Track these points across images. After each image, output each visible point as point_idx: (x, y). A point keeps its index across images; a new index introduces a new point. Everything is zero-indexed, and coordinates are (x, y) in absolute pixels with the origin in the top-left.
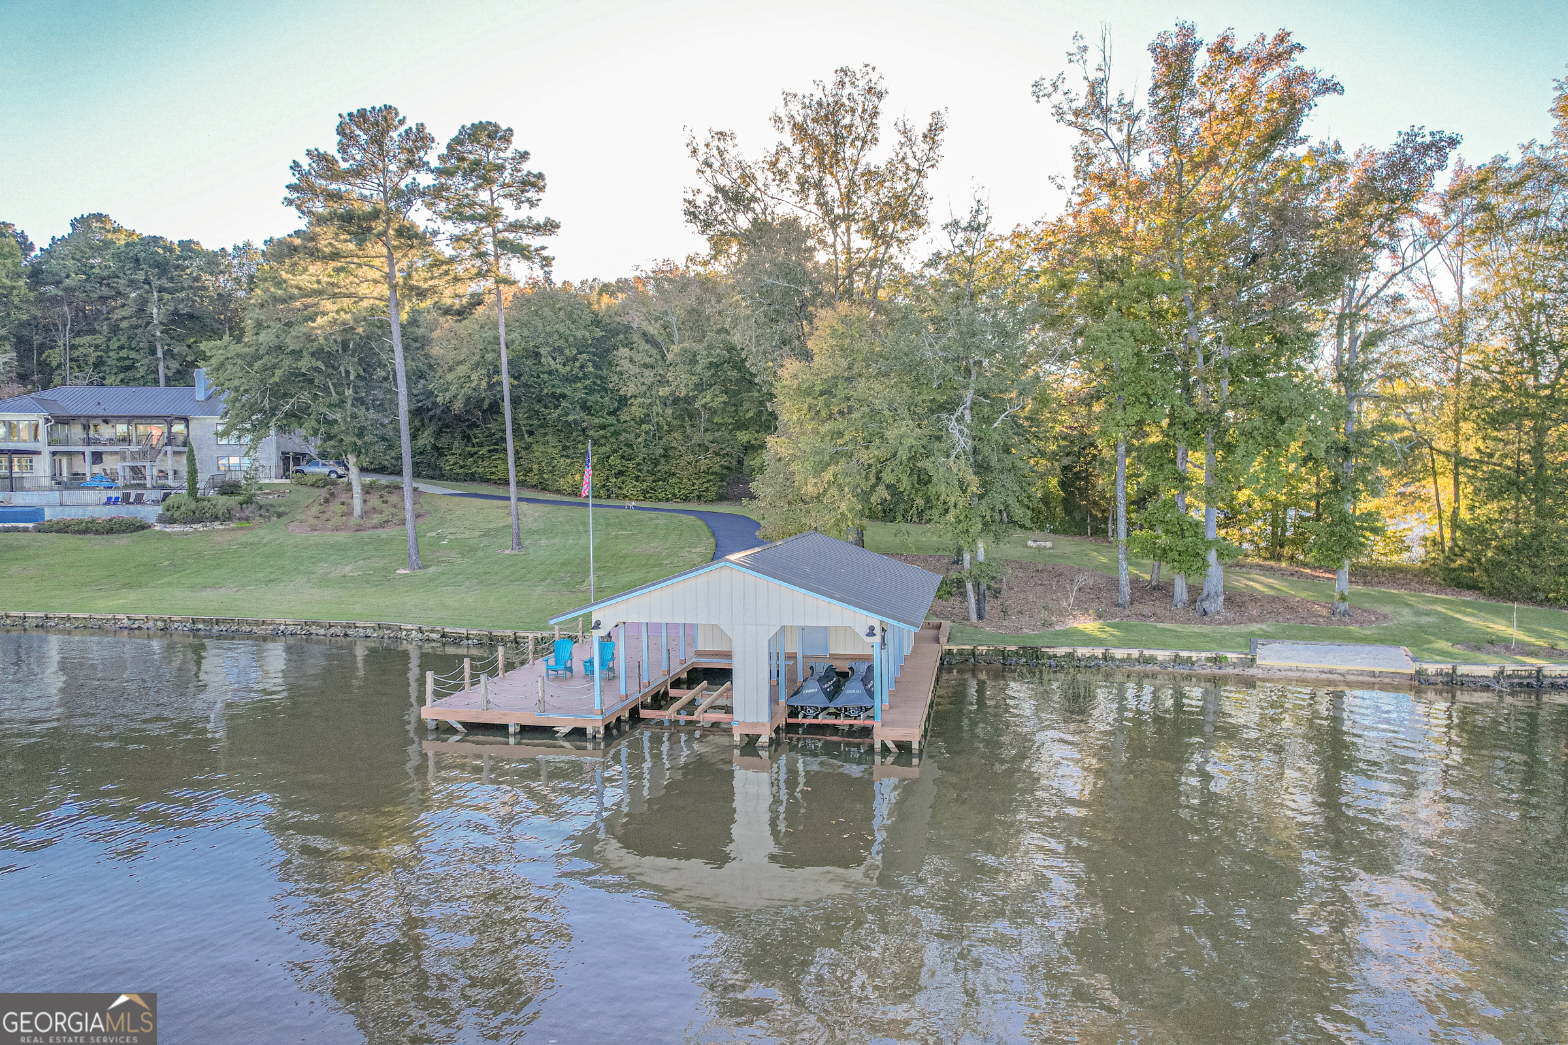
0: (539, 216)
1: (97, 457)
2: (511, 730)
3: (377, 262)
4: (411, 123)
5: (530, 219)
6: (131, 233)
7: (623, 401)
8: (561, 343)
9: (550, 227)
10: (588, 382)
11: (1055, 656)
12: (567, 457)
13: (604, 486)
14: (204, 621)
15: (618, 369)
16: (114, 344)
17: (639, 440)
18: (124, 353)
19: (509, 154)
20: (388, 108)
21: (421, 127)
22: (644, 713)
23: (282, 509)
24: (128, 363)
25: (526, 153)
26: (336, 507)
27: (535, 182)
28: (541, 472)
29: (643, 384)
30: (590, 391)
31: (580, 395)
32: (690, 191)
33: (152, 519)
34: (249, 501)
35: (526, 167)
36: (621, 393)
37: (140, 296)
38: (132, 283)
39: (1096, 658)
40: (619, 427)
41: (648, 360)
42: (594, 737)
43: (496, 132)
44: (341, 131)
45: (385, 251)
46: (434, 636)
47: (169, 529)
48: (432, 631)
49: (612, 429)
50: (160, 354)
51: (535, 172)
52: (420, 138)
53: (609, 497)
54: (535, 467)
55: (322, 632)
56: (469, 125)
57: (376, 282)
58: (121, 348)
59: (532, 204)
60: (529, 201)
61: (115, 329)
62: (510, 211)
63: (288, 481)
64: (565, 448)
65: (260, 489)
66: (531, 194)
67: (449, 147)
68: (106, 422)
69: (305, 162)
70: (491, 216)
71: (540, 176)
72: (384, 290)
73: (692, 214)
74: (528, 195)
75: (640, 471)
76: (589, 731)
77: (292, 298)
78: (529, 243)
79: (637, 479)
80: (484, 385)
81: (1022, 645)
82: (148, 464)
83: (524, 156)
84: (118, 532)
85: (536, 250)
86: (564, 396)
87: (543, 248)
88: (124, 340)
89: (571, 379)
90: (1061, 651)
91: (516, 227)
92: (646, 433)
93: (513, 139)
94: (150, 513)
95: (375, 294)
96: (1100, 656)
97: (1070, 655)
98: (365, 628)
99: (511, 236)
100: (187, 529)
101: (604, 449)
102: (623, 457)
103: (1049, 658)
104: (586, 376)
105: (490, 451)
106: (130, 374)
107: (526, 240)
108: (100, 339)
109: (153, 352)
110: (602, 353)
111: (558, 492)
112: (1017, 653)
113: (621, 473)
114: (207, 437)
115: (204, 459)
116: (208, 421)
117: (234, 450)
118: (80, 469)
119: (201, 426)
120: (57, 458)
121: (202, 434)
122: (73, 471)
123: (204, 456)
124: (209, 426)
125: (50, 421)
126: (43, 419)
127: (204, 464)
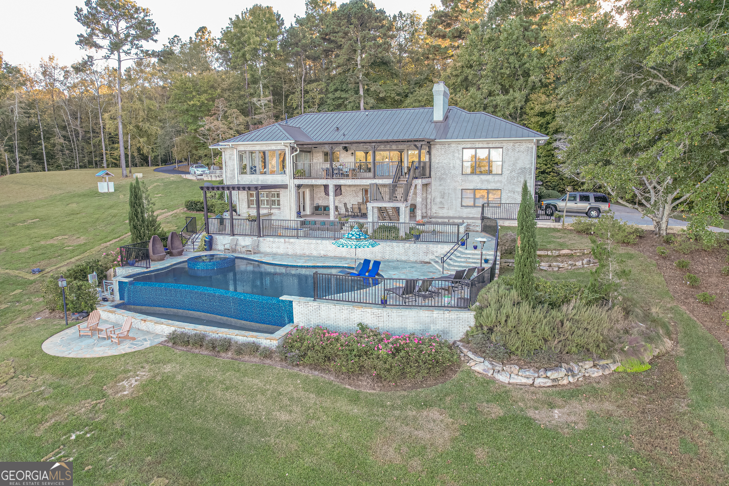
1: (338, 191)
16: (332, 88)
18: (338, 94)
24: (340, 101)
50: (361, 92)
58: (336, 90)
68: (346, 149)
82: (401, 206)
108: (322, 85)
109: (357, 92)
114: (451, 165)
115: (446, 191)
116: (453, 145)
117: (482, 181)
118: (321, 202)
119: (445, 152)
120: (301, 191)
121: (445, 161)
122: (315, 203)
123: (446, 188)
124: (453, 152)
125: (296, 151)
126: (289, 148)
127: (446, 198)
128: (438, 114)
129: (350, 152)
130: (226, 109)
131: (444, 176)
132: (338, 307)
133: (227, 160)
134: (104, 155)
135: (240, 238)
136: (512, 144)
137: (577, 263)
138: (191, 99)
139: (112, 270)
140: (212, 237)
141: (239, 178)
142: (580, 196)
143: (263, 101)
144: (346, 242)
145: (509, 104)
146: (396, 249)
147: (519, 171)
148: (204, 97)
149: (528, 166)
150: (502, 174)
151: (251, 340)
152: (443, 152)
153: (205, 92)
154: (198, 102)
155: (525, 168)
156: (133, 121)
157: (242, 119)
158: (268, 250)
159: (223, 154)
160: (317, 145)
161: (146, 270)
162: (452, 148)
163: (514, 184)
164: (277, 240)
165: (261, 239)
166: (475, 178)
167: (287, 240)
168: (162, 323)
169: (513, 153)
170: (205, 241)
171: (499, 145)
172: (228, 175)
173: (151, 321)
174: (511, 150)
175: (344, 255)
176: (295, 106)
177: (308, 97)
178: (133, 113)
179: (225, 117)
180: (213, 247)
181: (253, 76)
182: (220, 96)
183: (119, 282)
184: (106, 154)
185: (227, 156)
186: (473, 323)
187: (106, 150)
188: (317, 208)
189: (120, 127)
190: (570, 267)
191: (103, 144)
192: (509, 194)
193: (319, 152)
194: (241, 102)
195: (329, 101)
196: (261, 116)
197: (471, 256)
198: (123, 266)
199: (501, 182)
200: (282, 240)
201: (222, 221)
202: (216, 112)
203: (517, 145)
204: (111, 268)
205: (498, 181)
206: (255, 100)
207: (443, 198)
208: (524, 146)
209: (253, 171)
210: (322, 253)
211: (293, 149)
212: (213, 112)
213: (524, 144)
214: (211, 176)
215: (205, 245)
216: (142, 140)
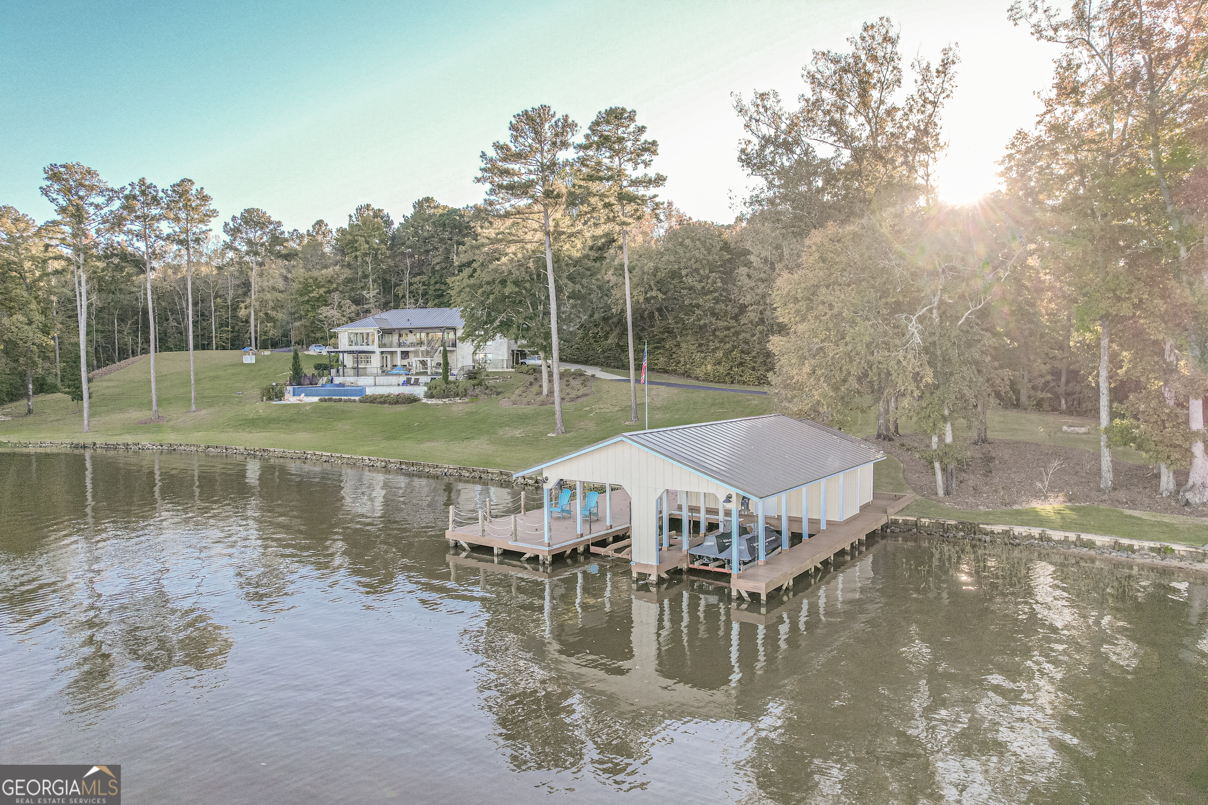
0: (651, 173)
1: (405, 355)
2: (495, 551)
3: (536, 216)
4: (559, 116)
5: (646, 175)
6: (445, 207)
7: (743, 308)
8: (698, 265)
9: (659, 180)
10: (716, 294)
11: (992, 532)
12: (702, 352)
13: (729, 374)
14: (406, 463)
15: (740, 283)
16: (432, 282)
17: (755, 338)
18: (437, 286)
19: (632, 128)
20: (543, 107)
21: (566, 118)
22: (593, 549)
23: (499, 390)
24: (440, 292)
25: (643, 127)
26: (535, 388)
27: (651, 148)
28: (685, 364)
29: (757, 295)
30: (717, 300)
31: (708, 305)
32: (743, 142)
33: (421, 396)
34: (480, 384)
35: (643, 138)
36: (741, 302)
37: (446, 248)
38: (442, 240)
39: (1033, 537)
40: (738, 328)
41: (762, 275)
42: (544, 563)
43: (622, 114)
44: (513, 127)
45: (542, 208)
46: (530, 482)
47: (430, 402)
48: (531, 478)
49: (733, 330)
51: (650, 140)
52: (567, 125)
53: (732, 383)
54: (682, 359)
55: (467, 474)
56: (603, 111)
57: (535, 230)
58: (436, 283)
59: (647, 164)
60: (644, 162)
61: (434, 272)
62: (633, 172)
63: (513, 370)
64: (700, 345)
65: (487, 375)
66: (646, 156)
67: (590, 128)
68: (411, 332)
69: (492, 153)
70: (617, 176)
71: (654, 143)
72: (539, 236)
73: (746, 159)
74: (643, 158)
75: (755, 362)
76: (541, 558)
77: (483, 245)
78: (645, 193)
79: (753, 369)
80: (641, 299)
81: (962, 520)
82: (429, 359)
83: (642, 129)
84: (401, 403)
85: (650, 198)
86: (698, 306)
87: (655, 196)
88: (438, 278)
89: (705, 292)
90: (998, 529)
91: (635, 183)
92: (761, 333)
93: (637, 118)
94: (420, 391)
95: (535, 239)
96: (1037, 536)
97: (1006, 533)
98: (492, 474)
99: (631, 189)
100: (440, 402)
101: (728, 346)
102: (742, 352)
103: (986, 534)
104: (715, 291)
105: (655, 348)
106: (441, 300)
107: (641, 191)
108: (425, 278)
110: (727, 272)
111: (697, 378)
112: (956, 527)
113: (741, 364)
115: (465, 355)
120: (384, 355)
122: (394, 364)
123: (465, 353)
125: (381, 333)
126: (377, 331)
130: (340, 300)
131: (463, 347)
133: (341, 338)
135: (348, 378)
138: (311, 292)
140: (333, 378)
141: (348, 347)
143: (372, 293)
148: (322, 291)
153: (323, 286)
154: (317, 295)
156: (263, 309)
157: (354, 307)
159: (339, 335)
160: (394, 330)
163: (498, 350)
165: (358, 378)
170: (329, 379)
172: (342, 346)
176: (401, 295)
177: (413, 288)
178: (263, 303)
179: (340, 306)
180: (334, 383)
181: (363, 272)
182: (336, 290)
185: (342, 336)
189: (253, 314)
192: (495, 356)
194: (353, 294)
196: (370, 306)
201: (338, 371)
202: (332, 303)
206: (364, 293)
207: (463, 359)
209: (356, 344)
211: (379, 332)
212: (329, 303)
216: (269, 325)
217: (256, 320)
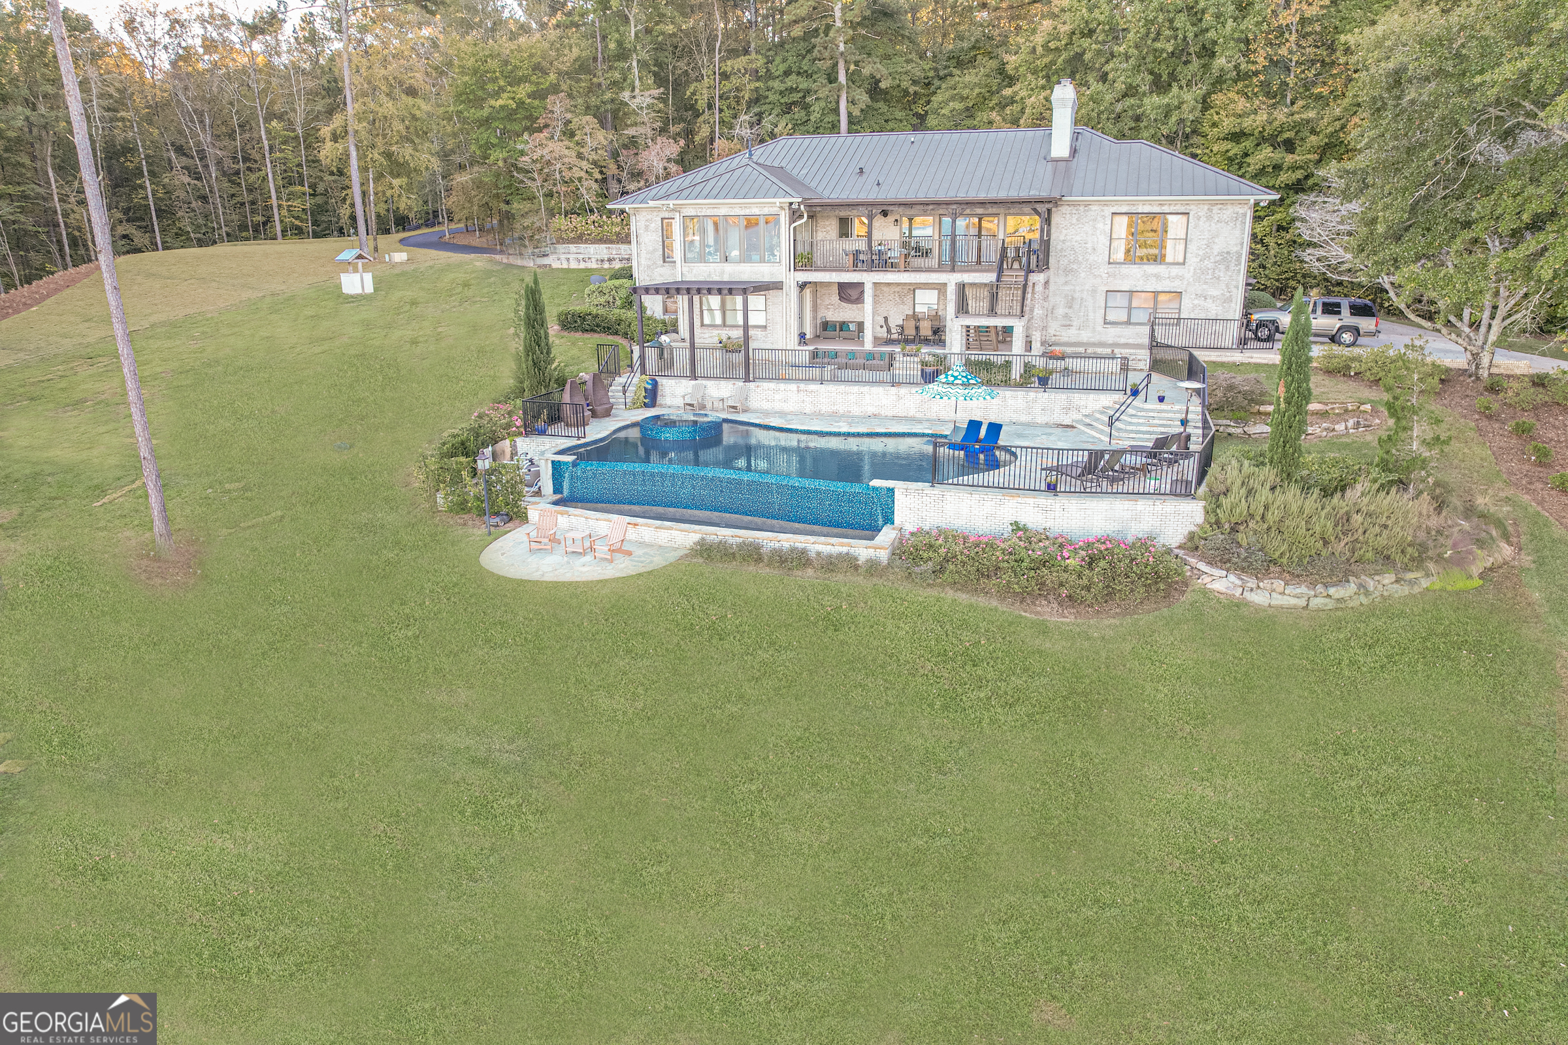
24: (796, 97)
50: (842, 79)
68: (885, 214)
109: (832, 78)
114: (1089, 245)
115: (1077, 295)
116: (1094, 208)
117: (1147, 277)
118: (830, 313)
119: (1078, 220)
121: (1078, 238)
122: (819, 317)
123: (1077, 288)
124: (1095, 220)
125: (801, 216)
126: (787, 211)
127: (1076, 307)
128: (1060, 146)
129: (891, 218)
130: (569, 116)
131: (1075, 266)
132: (976, 496)
133: (640, 232)
134: (275, 210)
135: (709, 383)
136: (1206, 207)
137: (1337, 427)
138: (497, 94)
139: (507, 442)
140: (656, 382)
141: (684, 269)
142: (1324, 304)
144: (944, 390)
145: (1167, 115)
146: (1010, 402)
147: (1218, 258)
148: (522, 91)
149: (1235, 249)
150: (1184, 264)
151: (844, 550)
152: (1074, 221)
153: (524, 79)
154: (511, 102)
155: (1228, 253)
156: (379, 141)
157: (602, 136)
158: (766, 406)
159: (633, 219)
160: (830, 207)
161: (579, 442)
162: (1093, 213)
163: (1206, 283)
164: (782, 386)
165: (752, 385)
166: (1135, 270)
167: (802, 386)
168: (671, 528)
169: (1208, 224)
170: (645, 389)
171: (1182, 209)
172: (643, 262)
173: (646, 525)
174: (1203, 219)
175: (911, 414)
177: (727, 86)
178: (377, 124)
180: (660, 400)
182: (556, 88)
183: (553, 462)
184: (279, 206)
185: (641, 224)
186: (1200, 518)
187: (278, 198)
188: (825, 325)
189: (353, 153)
190: (1325, 433)
191: (272, 185)
192: (1196, 302)
193: (828, 217)
194: (594, 101)
195: (772, 97)
196: (641, 130)
197: (1155, 415)
198: (527, 435)
199: (1181, 278)
200: (793, 387)
202: (548, 121)
203: (1215, 209)
204: (503, 439)
205: (1177, 277)
206: (626, 95)
207: (1070, 307)
208: (1229, 211)
210: (871, 410)
211: (795, 215)
212: (541, 121)
213: (1229, 207)
214: (568, 260)
215: (645, 397)
216: (396, 182)
217: (364, 169)
